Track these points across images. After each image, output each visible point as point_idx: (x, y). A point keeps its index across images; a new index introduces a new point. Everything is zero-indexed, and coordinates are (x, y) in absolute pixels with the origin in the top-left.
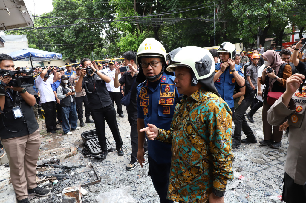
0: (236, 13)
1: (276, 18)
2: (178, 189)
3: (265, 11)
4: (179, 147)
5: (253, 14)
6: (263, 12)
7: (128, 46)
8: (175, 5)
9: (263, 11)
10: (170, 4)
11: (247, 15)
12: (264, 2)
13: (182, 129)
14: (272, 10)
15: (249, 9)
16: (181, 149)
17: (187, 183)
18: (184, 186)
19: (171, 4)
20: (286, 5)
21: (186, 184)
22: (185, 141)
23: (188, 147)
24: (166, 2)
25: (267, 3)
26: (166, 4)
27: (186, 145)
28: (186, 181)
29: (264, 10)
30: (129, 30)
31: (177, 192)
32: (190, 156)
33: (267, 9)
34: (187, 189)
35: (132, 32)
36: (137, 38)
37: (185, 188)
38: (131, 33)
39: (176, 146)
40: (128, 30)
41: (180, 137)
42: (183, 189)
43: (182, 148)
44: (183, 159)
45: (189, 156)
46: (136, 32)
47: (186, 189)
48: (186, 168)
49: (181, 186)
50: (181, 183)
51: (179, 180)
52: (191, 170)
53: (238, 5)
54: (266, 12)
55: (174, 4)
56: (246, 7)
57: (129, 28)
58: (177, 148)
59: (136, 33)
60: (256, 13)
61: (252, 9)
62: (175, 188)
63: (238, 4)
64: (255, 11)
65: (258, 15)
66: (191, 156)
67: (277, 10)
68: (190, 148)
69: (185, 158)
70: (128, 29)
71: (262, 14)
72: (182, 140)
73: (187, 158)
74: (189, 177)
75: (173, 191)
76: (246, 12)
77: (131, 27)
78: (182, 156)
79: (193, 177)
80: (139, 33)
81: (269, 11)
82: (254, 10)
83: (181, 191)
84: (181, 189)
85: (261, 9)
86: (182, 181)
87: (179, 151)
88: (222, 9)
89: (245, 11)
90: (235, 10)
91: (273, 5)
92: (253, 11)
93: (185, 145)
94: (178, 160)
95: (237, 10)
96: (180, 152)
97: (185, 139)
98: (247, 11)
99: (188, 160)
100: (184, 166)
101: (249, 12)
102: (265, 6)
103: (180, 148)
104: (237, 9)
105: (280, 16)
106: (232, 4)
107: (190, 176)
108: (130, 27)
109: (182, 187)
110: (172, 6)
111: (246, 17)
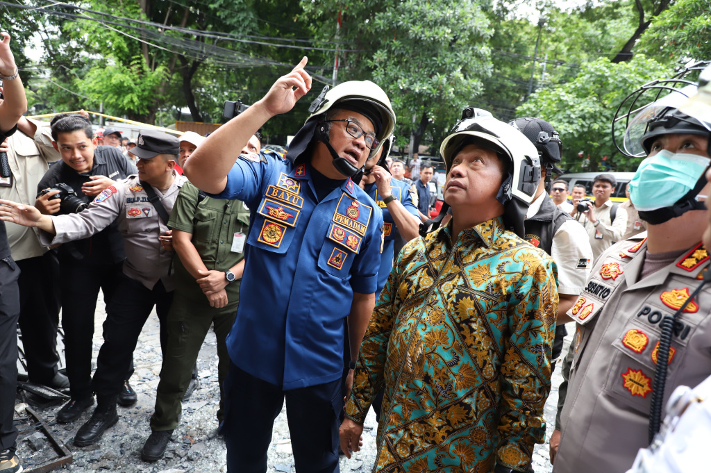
0: (379, 77)
1: (450, 107)
2: (405, 460)
3: (434, 88)
4: (428, 350)
5: (412, 89)
6: (430, 89)
7: (111, 95)
8: (247, 26)
9: (430, 87)
10: (235, 20)
11: (401, 88)
12: (433, 70)
13: (440, 304)
14: (446, 89)
15: (405, 77)
16: (432, 355)
17: (434, 443)
18: (423, 451)
19: (238, 21)
20: (469, 87)
21: (428, 445)
22: (449, 335)
23: (455, 351)
24: (227, 12)
25: (438, 74)
26: (226, 18)
27: (450, 345)
28: (432, 439)
29: (432, 86)
30: (120, 55)
31: (398, 467)
32: (454, 375)
33: (437, 84)
34: (429, 460)
35: (126, 60)
36: (138, 81)
37: (423, 456)
38: (125, 64)
39: (417, 346)
40: (116, 55)
41: (434, 324)
42: (417, 458)
43: (436, 351)
44: (434, 380)
45: (451, 376)
46: (138, 63)
47: (426, 460)
48: (436, 405)
49: (415, 450)
50: (416, 444)
51: (411, 436)
52: (448, 412)
53: (386, 63)
54: (436, 90)
55: (246, 23)
56: (399, 71)
57: (119, 49)
58: (420, 351)
59: (139, 66)
60: (417, 88)
61: (411, 78)
62: (396, 456)
63: (385, 59)
64: (415, 84)
65: (420, 94)
66: (458, 375)
67: (454, 92)
68: (458, 354)
69: (439, 379)
70: (115, 50)
71: (427, 93)
72: (440, 333)
73: (444, 379)
74: (439, 428)
75: (388, 465)
76: (399, 81)
77: (126, 50)
78: (432, 373)
79: (451, 428)
80: (146, 68)
81: (442, 91)
82: (415, 81)
83: (412, 464)
84: (413, 460)
85: (427, 82)
86: (421, 437)
87: (426, 360)
88: (351, 62)
89: (397, 79)
90: (379, 72)
91: (448, 80)
92: (411, 83)
93: (446, 346)
94: (420, 383)
95: (383, 72)
96: (430, 362)
97: (449, 331)
98: (401, 79)
99: (446, 386)
100: (434, 399)
101: (405, 83)
102: (435, 79)
103: (432, 352)
104: (383, 70)
105: (458, 104)
106: (375, 57)
107: (442, 427)
108: (123, 47)
109: (416, 453)
110: (240, 26)
111: (399, 91)
